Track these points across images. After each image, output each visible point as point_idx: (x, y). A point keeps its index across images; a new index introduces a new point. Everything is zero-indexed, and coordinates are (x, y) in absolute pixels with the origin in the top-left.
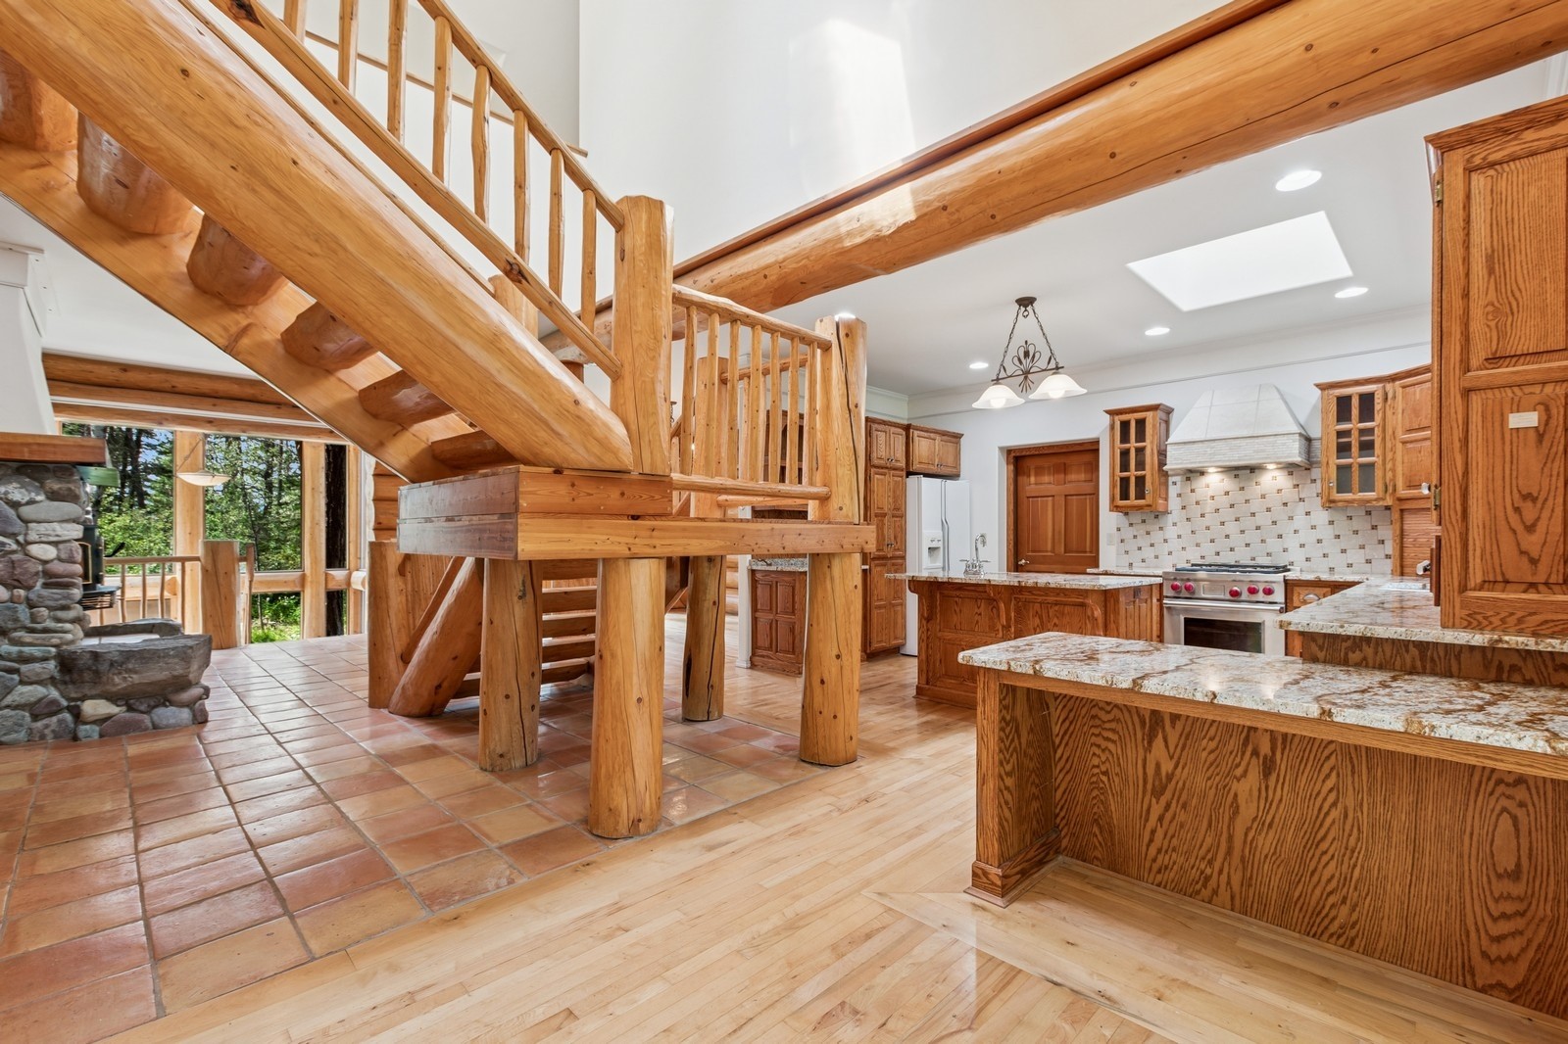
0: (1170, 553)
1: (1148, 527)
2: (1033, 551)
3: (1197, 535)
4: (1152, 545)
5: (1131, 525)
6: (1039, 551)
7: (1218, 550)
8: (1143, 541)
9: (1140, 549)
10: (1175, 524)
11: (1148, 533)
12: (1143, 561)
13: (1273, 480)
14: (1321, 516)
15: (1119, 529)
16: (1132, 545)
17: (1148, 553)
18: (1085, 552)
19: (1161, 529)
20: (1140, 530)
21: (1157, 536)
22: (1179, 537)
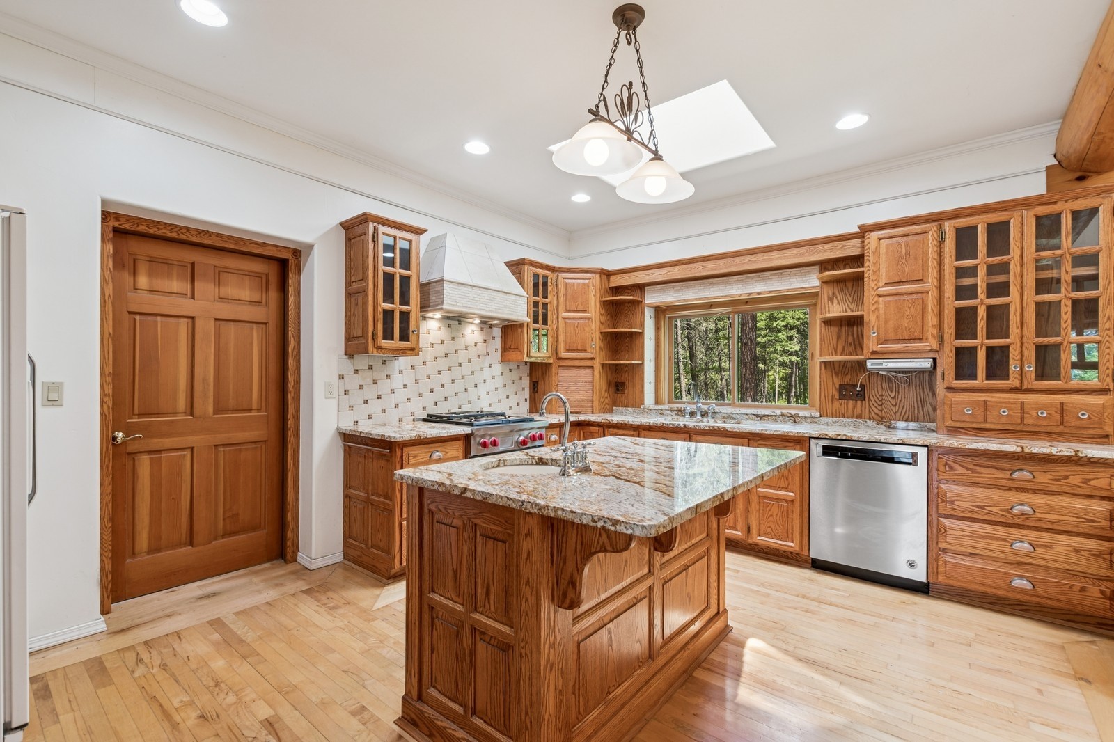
0: (397, 406)
1: (376, 375)
2: (140, 415)
3: (420, 385)
4: (379, 397)
5: (357, 371)
6: (158, 414)
7: (436, 400)
8: (370, 393)
9: (366, 402)
10: (401, 372)
11: (375, 382)
12: (370, 417)
13: (472, 332)
14: (498, 368)
15: (341, 377)
16: (356, 397)
17: (375, 406)
18: (250, 410)
19: (388, 377)
20: (365, 378)
21: (384, 386)
22: (405, 386)
